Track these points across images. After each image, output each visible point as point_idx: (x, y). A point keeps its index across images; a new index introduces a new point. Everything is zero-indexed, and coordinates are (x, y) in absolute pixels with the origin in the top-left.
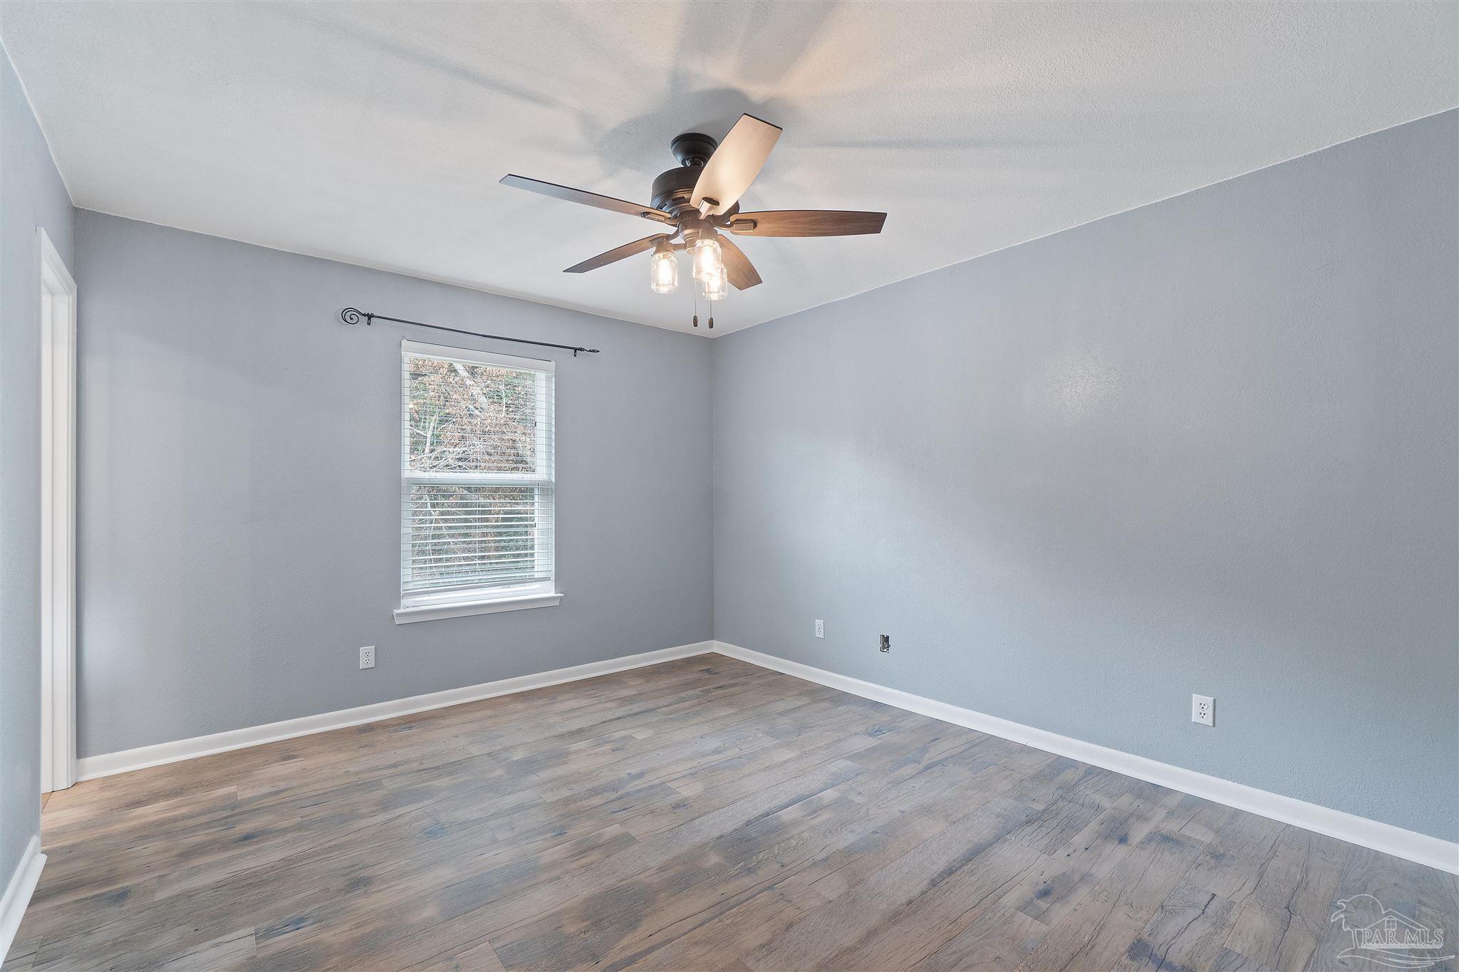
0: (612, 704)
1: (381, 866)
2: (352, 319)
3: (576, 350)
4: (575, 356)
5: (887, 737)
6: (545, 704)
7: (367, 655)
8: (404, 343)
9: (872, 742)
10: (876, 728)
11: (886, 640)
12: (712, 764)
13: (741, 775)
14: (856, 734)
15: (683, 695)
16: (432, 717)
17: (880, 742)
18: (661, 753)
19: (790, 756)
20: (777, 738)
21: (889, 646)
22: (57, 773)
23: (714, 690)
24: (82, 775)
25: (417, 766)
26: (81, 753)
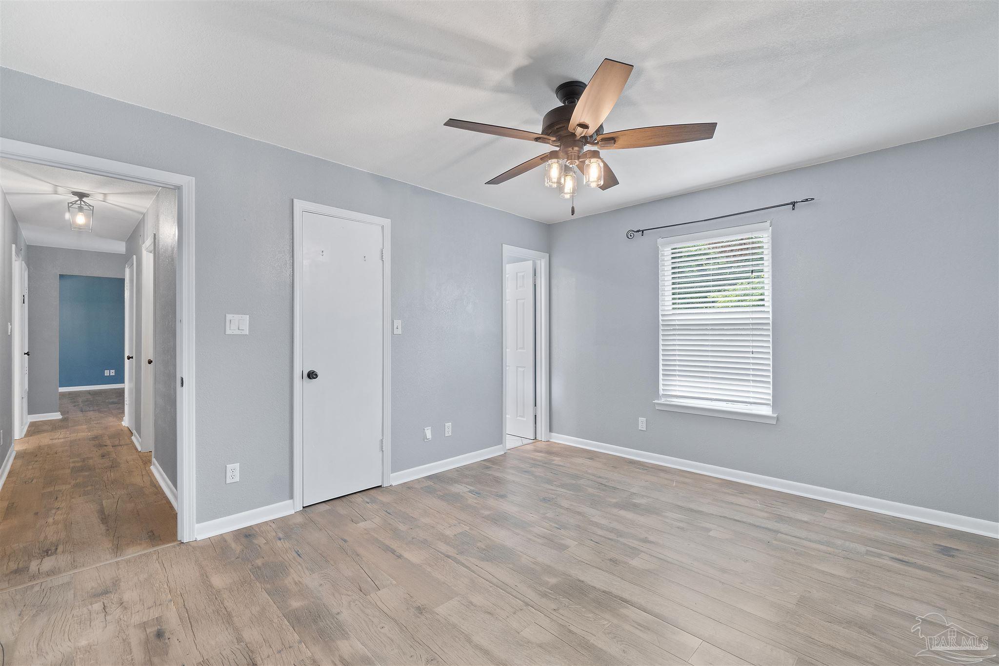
2: (631, 236)
3: (794, 204)
8: (662, 240)
16: (663, 471)
22: (542, 434)
23: (887, 558)
24: (550, 438)
25: (604, 481)
26: (551, 431)
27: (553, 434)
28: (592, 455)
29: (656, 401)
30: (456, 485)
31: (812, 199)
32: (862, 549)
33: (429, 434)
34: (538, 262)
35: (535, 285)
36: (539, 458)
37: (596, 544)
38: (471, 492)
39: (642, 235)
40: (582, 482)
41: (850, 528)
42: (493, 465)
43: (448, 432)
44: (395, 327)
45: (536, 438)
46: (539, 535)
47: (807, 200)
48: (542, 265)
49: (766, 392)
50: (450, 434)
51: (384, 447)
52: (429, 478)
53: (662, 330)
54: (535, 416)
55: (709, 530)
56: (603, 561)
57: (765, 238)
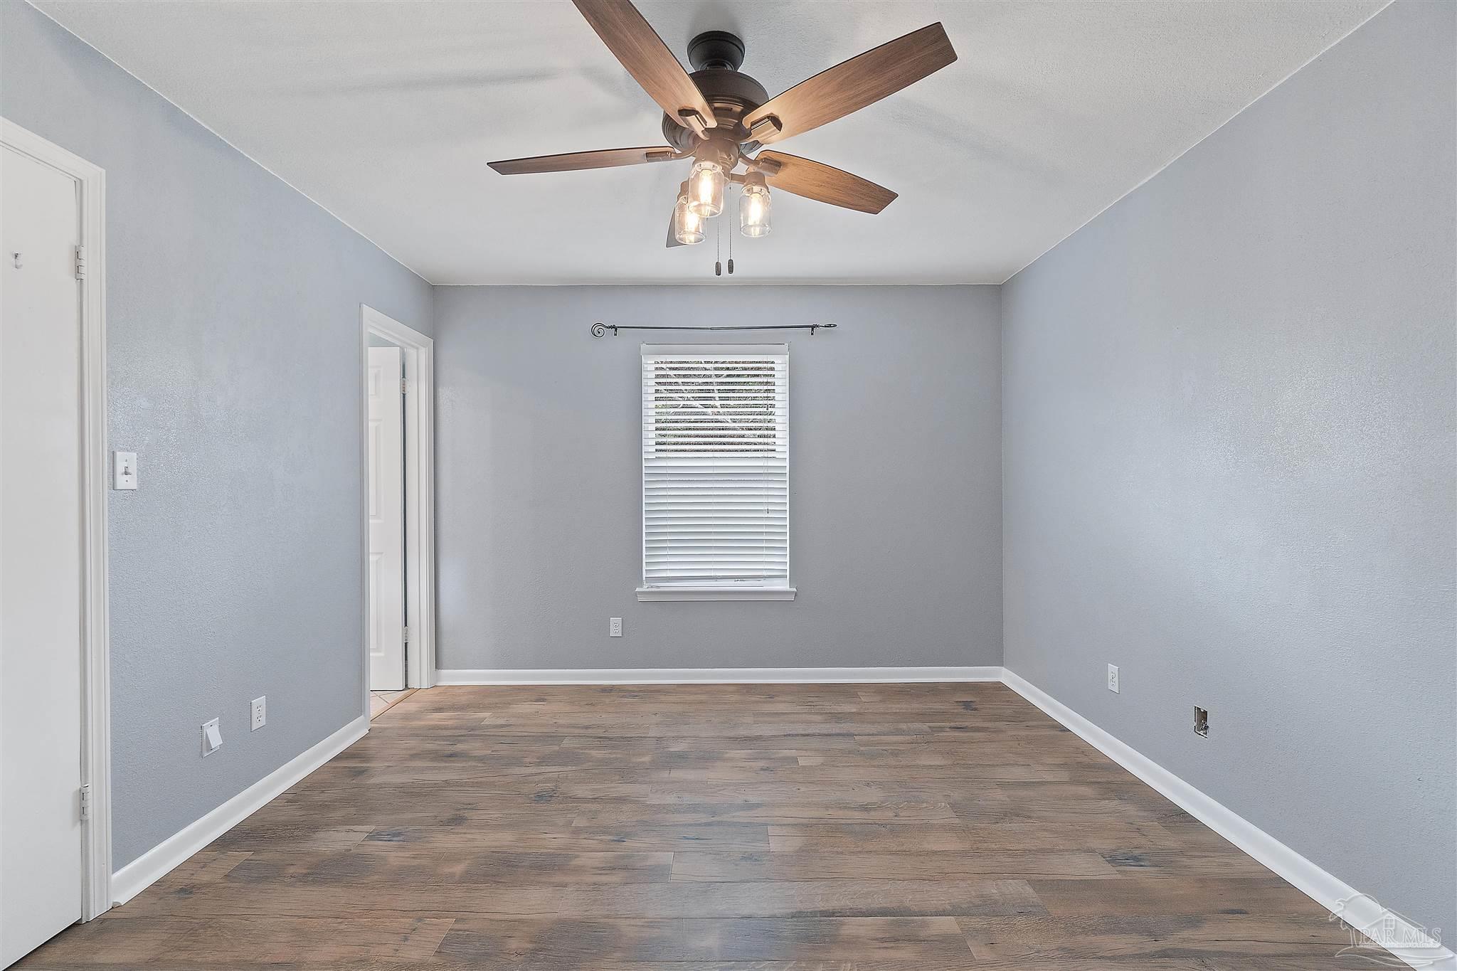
0: (819, 718)
1: (485, 812)
2: (599, 333)
3: (813, 327)
4: (812, 334)
5: (1144, 876)
6: (760, 702)
7: (615, 626)
8: (643, 346)
9: (1107, 872)
10: (1137, 852)
11: (1202, 716)
12: (843, 821)
13: (860, 849)
14: (1091, 851)
15: (904, 726)
16: (659, 691)
17: (1119, 877)
18: (803, 789)
19: (948, 847)
20: (958, 817)
21: (1206, 728)
22: (421, 676)
23: (948, 730)
24: (437, 681)
25: (600, 732)
26: (437, 667)
27: (443, 672)
28: (540, 694)
29: (637, 590)
30: (321, 835)
31: (835, 326)
32: (925, 727)
33: (214, 736)
34: (412, 353)
35: (404, 395)
36: (450, 723)
37: (697, 841)
38: (372, 836)
39: (615, 335)
40: (567, 743)
41: (895, 707)
42: (364, 762)
43: (259, 719)
44: (120, 468)
45: (406, 685)
46: (603, 869)
47: (829, 326)
48: (420, 359)
49: (781, 562)
50: (263, 722)
51: (89, 810)
52: (224, 843)
53: (646, 481)
54: (406, 644)
55: (795, 760)
56: (737, 865)
57: (781, 364)
